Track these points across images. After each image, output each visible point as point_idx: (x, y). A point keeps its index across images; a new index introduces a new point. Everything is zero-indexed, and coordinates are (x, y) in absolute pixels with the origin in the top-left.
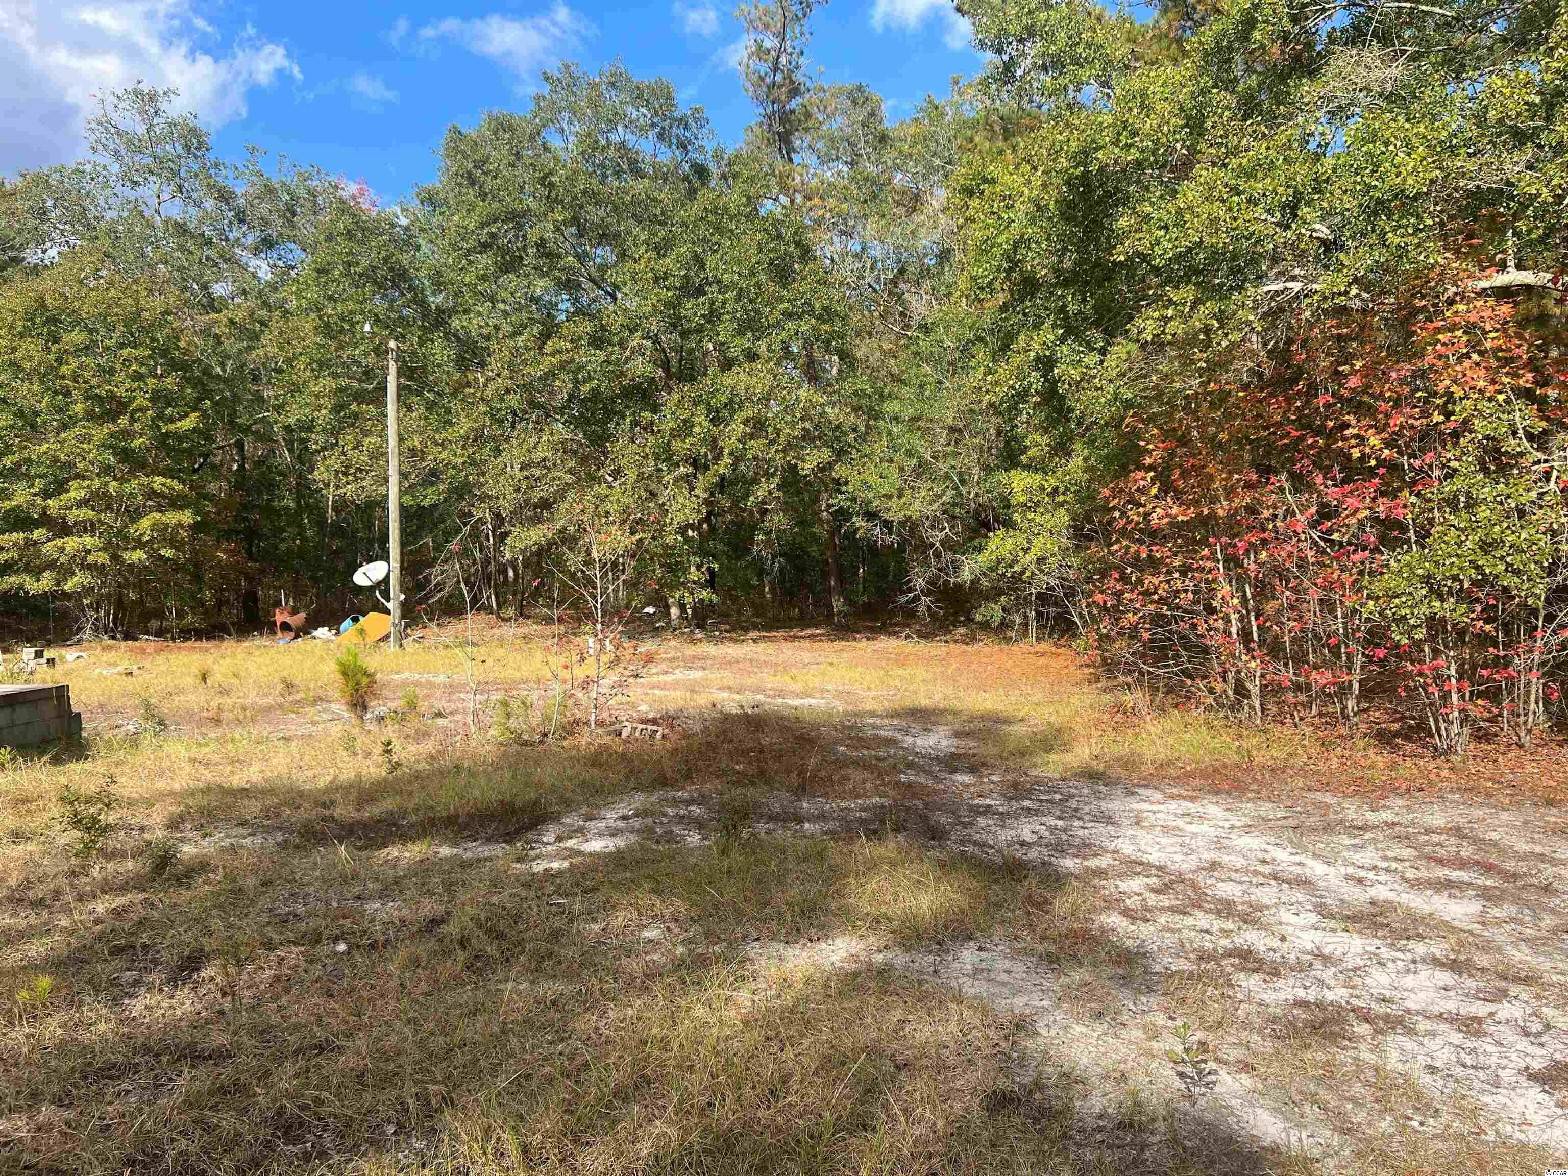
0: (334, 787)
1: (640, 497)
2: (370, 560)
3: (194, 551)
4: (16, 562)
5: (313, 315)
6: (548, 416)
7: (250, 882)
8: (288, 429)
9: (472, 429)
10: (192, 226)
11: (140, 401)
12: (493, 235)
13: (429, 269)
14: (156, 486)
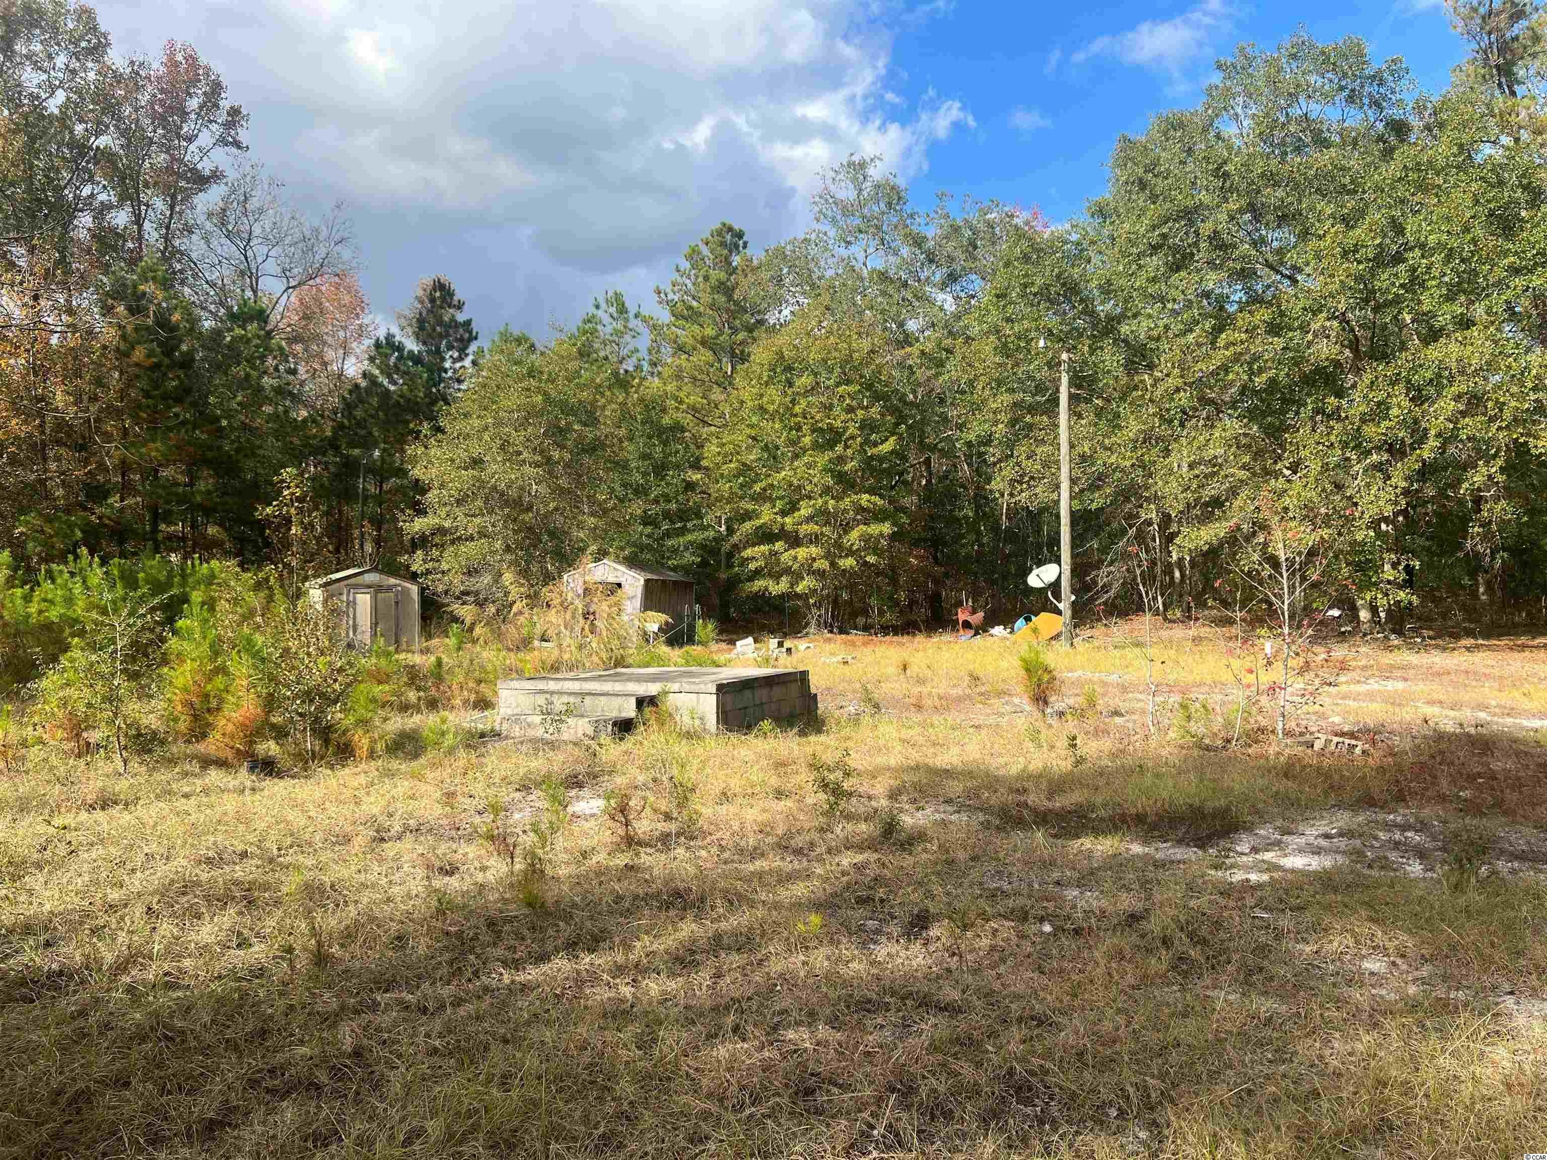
0: (1025, 776)
1: (1324, 490)
2: (1040, 564)
3: (891, 558)
4: (763, 569)
5: (992, 338)
6: (1219, 411)
7: (961, 855)
8: (969, 444)
9: (1141, 431)
10: (891, 273)
11: (852, 430)
12: (1164, 236)
13: (1099, 279)
14: (864, 503)
